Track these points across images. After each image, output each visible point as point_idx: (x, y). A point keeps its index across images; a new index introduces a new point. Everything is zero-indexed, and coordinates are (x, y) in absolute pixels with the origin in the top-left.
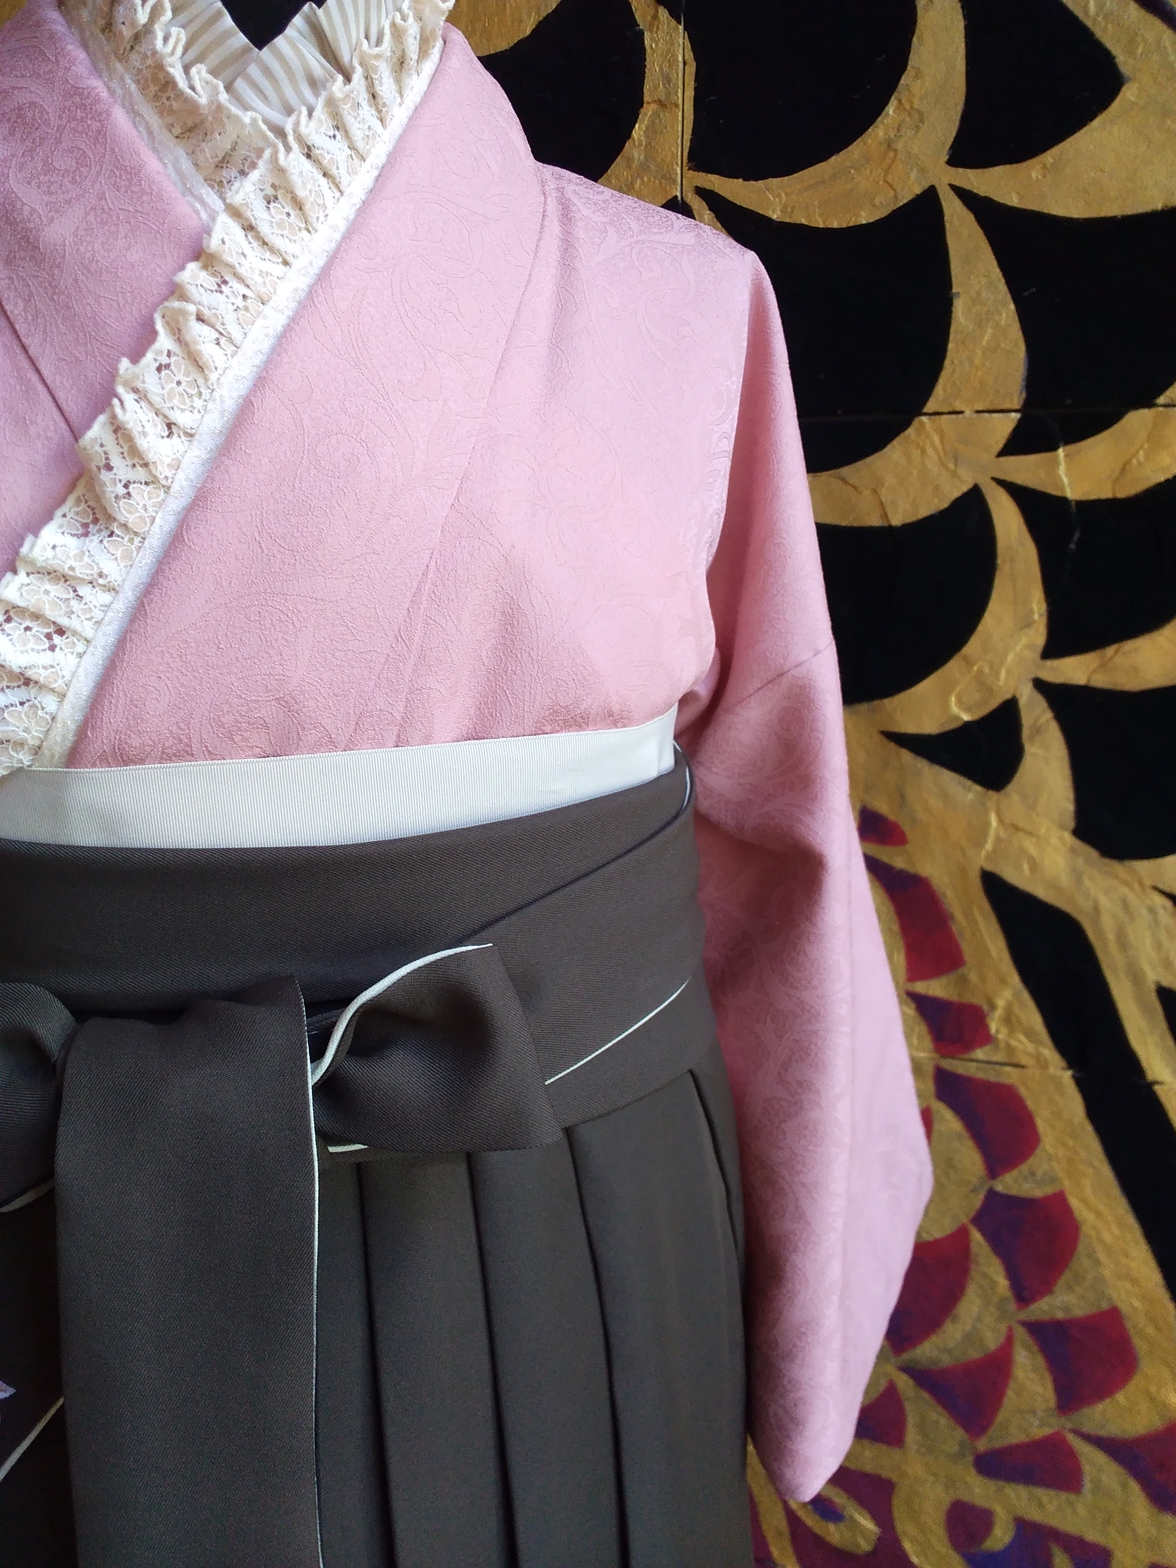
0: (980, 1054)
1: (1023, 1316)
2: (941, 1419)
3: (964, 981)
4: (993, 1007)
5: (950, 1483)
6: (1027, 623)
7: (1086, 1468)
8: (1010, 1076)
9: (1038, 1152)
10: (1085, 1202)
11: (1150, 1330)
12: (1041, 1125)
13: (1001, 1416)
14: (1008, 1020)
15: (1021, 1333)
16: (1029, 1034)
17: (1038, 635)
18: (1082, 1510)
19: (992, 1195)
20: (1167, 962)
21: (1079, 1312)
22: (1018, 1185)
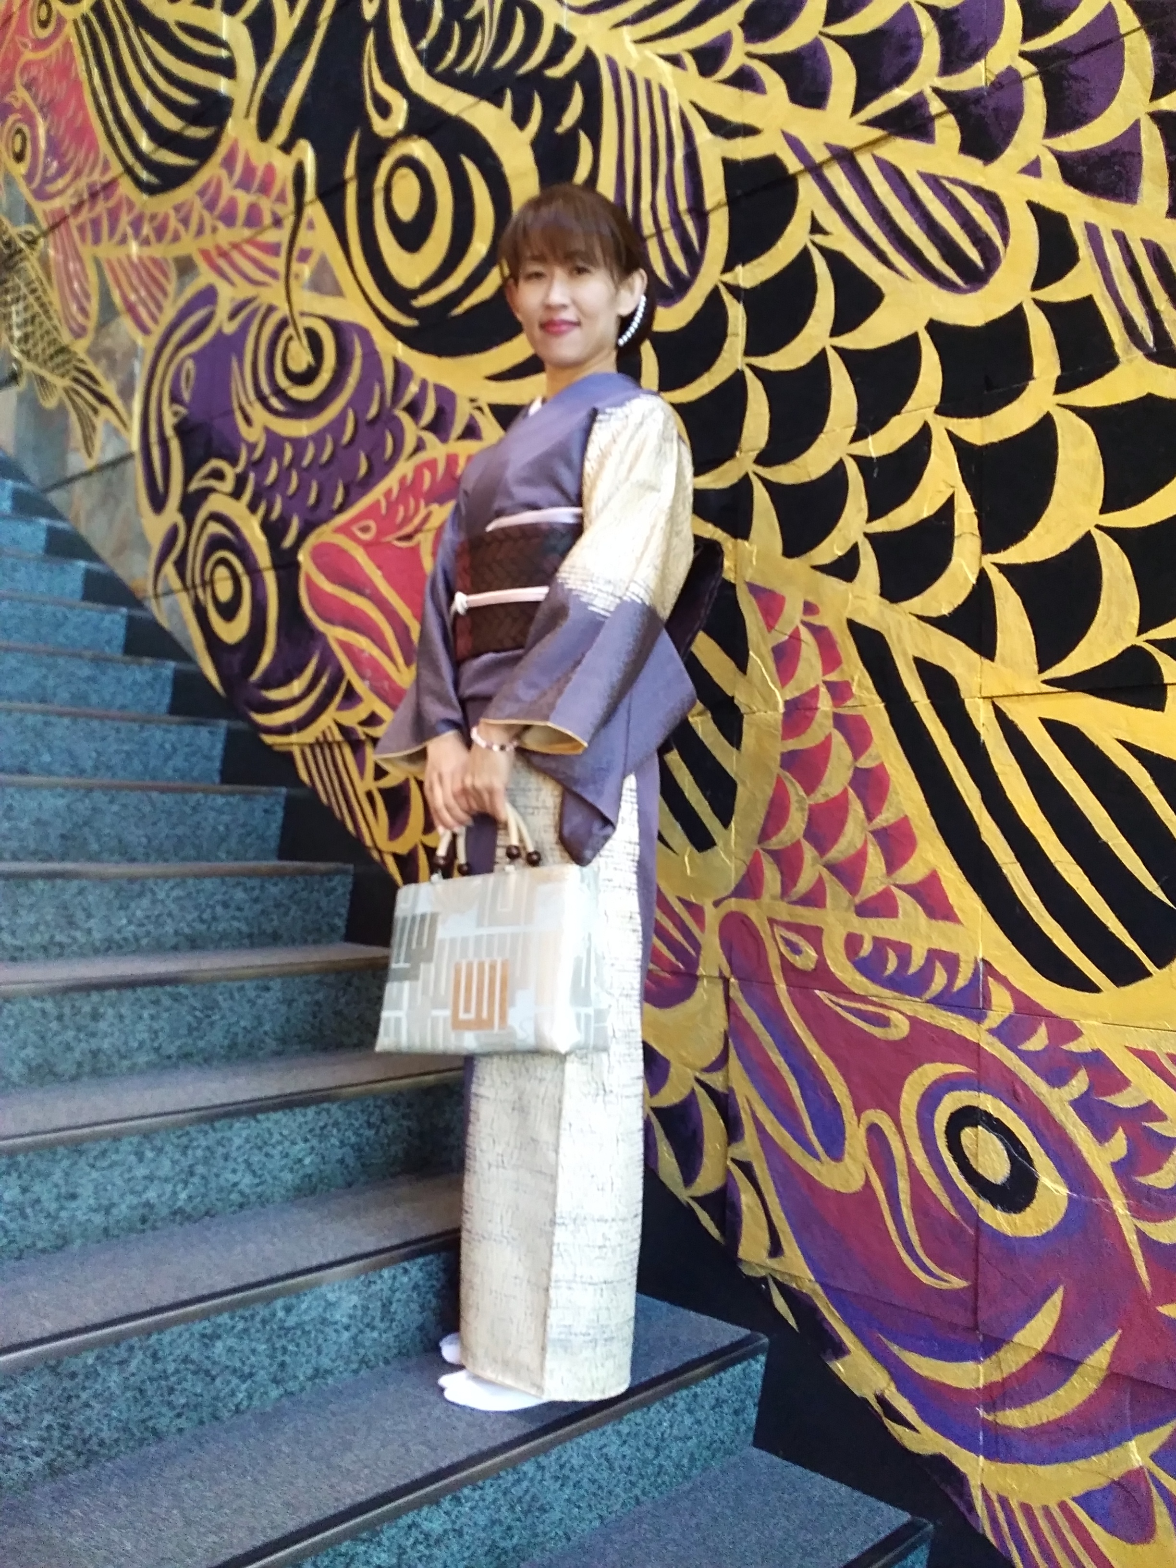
0: (849, 703)
1: (871, 829)
2: (840, 889)
3: (842, 671)
4: (853, 680)
5: (845, 923)
6: (860, 510)
7: (900, 903)
8: (860, 711)
9: (873, 745)
10: (891, 765)
11: (920, 824)
12: (873, 730)
13: (864, 882)
14: (860, 685)
15: (870, 836)
16: (867, 689)
17: (865, 515)
18: (899, 926)
19: (857, 770)
20: (916, 646)
21: (892, 821)
22: (865, 762)
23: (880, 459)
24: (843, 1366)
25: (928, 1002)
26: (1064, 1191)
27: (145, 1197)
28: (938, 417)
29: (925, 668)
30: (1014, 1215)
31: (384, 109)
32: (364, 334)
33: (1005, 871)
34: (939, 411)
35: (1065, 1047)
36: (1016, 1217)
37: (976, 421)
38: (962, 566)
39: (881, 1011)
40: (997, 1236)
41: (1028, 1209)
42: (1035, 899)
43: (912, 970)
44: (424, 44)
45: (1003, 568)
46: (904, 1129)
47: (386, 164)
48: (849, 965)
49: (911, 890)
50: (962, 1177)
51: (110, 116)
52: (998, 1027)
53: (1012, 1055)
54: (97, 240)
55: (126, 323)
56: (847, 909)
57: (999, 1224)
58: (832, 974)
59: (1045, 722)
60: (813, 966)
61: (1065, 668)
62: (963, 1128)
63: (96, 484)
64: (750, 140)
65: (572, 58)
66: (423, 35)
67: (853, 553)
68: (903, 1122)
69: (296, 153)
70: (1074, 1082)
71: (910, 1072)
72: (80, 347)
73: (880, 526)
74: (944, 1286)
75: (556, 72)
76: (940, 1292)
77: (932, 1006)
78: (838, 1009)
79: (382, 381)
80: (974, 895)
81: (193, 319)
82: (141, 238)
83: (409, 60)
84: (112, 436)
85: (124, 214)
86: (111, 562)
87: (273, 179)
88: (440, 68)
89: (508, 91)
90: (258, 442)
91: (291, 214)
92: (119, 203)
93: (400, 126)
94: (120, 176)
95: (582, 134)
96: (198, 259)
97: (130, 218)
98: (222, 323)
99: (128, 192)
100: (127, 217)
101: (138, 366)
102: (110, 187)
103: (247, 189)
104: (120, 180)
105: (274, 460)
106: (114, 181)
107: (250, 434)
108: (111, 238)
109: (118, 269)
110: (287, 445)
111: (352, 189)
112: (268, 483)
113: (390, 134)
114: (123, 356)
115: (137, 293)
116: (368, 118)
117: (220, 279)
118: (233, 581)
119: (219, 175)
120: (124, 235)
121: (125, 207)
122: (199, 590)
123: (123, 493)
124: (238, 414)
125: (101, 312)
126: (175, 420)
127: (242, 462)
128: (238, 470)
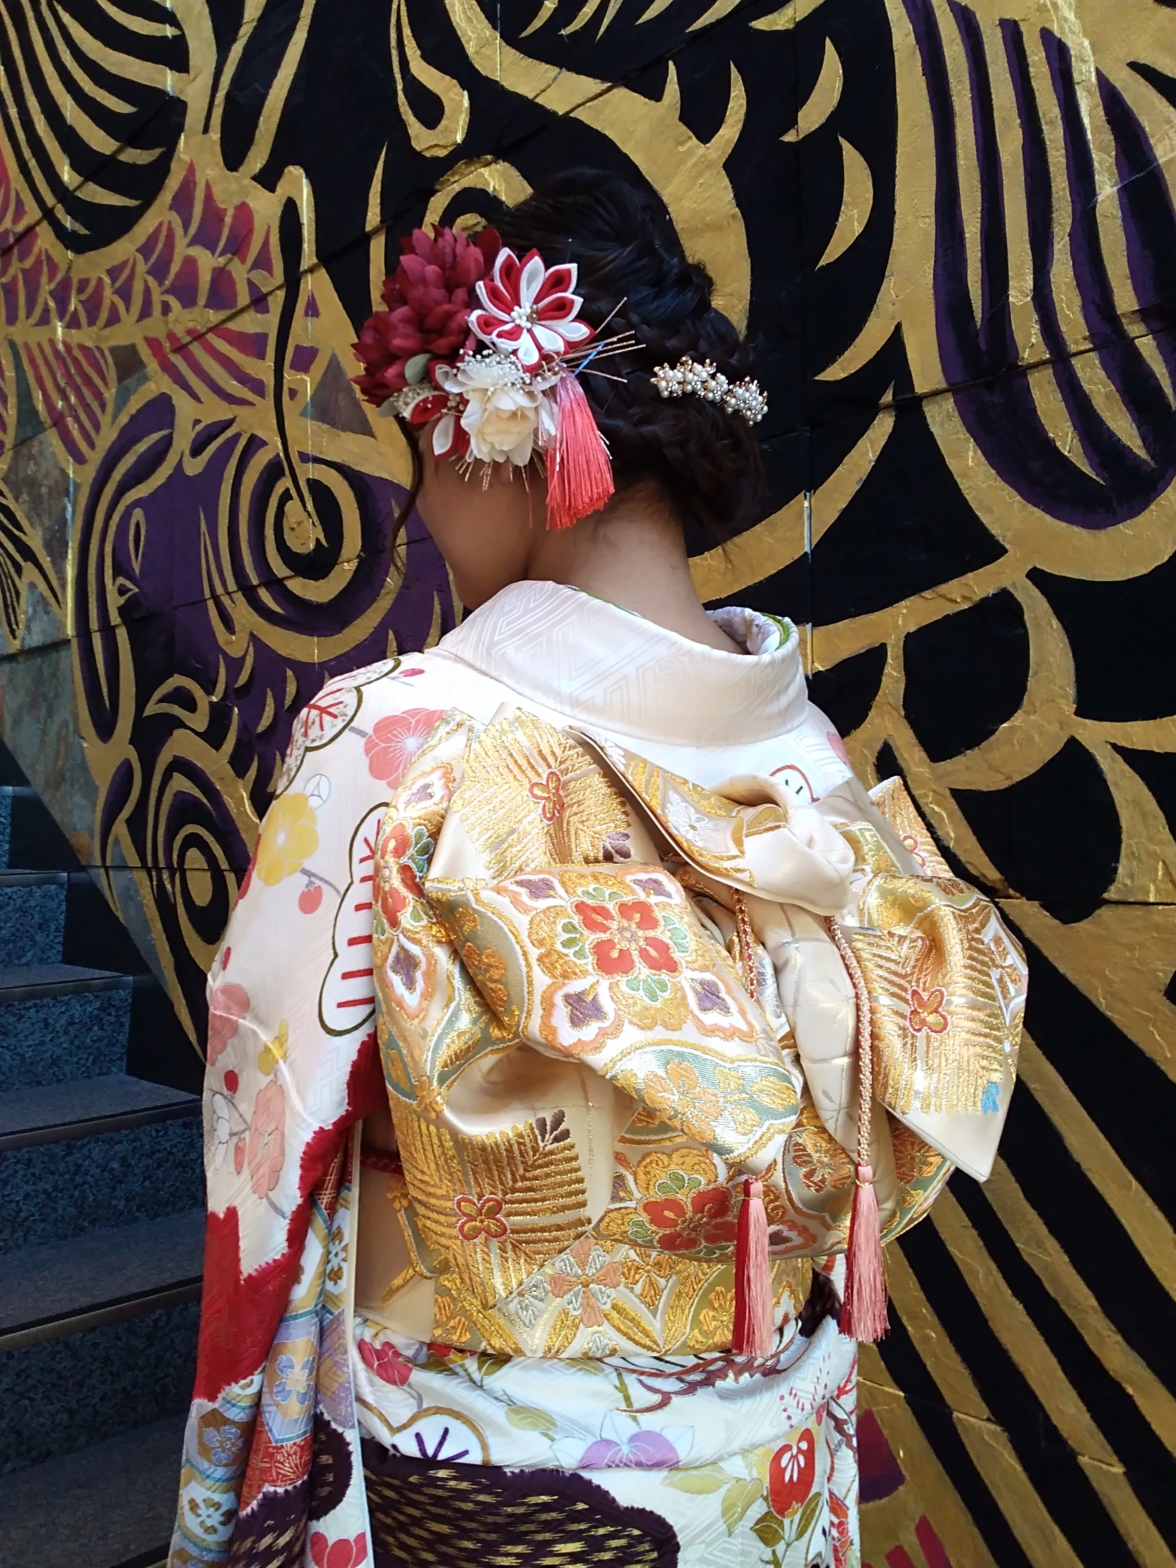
31: (430, 111)
47: (438, 204)
51: (22, 136)
54: (12, 318)
55: (52, 441)
63: (24, 673)
69: (283, 189)
75: (775, 22)
81: (141, 447)
82: (68, 317)
83: (469, 20)
84: (40, 609)
85: (44, 279)
86: (46, 798)
87: (251, 231)
88: (530, 30)
89: (671, 63)
90: (243, 658)
91: (278, 288)
92: (38, 263)
93: (459, 138)
94: (38, 223)
95: (847, 148)
96: (145, 352)
97: (52, 286)
98: (181, 460)
99: (48, 247)
100: (49, 283)
101: (70, 509)
102: (26, 240)
103: (211, 247)
104: (38, 229)
105: (269, 693)
106: (30, 229)
107: (230, 643)
108: (29, 314)
109: (40, 361)
110: (289, 673)
111: (377, 248)
112: (260, 729)
113: (442, 153)
114: (50, 492)
115: (65, 398)
116: (402, 125)
117: (176, 387)
118: (213, 878)
119: (170, 222)
120: (46, 310)
121: (45, 269)
122: (165, 875)
123: (56, 696)
124: (211, 604)
125: (20, 423)
126: (122, 601)
127: (221, 687)
128: (214, 699)
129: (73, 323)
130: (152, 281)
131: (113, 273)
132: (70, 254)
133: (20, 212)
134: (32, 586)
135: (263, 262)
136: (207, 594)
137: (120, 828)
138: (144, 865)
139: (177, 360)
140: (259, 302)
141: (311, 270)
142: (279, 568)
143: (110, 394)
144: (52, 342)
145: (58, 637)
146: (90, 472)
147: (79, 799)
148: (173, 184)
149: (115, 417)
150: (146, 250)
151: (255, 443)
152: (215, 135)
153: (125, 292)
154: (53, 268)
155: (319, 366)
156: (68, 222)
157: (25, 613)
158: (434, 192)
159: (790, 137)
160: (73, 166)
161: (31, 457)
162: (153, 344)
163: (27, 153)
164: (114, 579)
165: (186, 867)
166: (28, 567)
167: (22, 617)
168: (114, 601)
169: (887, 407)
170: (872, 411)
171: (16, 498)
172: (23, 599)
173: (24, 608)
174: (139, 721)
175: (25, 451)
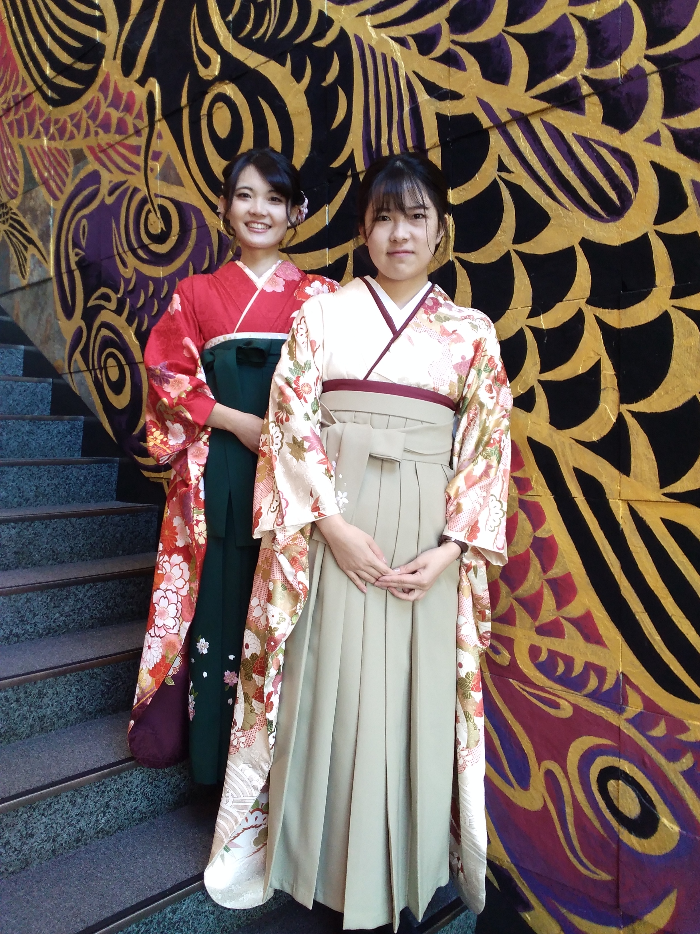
0: (529, 493)
1: (545, 578)
2: (526, 615)
3: (525, 471)
4: (532, 478)
5: (529, 638)
6: (535, 364)
7: (566, 629)
8: (537, 499)
9: (546, 522)
10: (558, 537)
12: (546, 514)
13: (542, 613)
14: (536, 482)
15: (545, 583)
16: (542, 486)
17: (539, 368)
18: (565, 644)
20: (575, 459)
21: (560, 575)
22: (541, 533)
23: (549, 330)
24: (530, 916)
25: (585, 696)
26: (676, 829)
27: (78, 826)
28: (589, 306)
29: (581, 475)
30: (643, 840)
31: (206, 62)
32: (198, 212)
33: (637, 617)
34: (590, 302)
35: (678, 737)
36: (645, 842)
37: (616, 311)
38: (606, 409)
39: (553, 698)
40: (631, 851)
41: (652, 837)
42: (658, 638)
43: (574, 674)
44: (230, 18)
45: (636, 415)
46: (570, 776)
47: (208, 99)
48: (532, 666)
49: (573, 621)
50: (608, 811)
51: (25, 51)
52: (633, 718)
53: (642, 737)
54: (21, 135)
55: (42, 191)
56: (531, 628)
57: (633, 844)
58: (521, 670)
59: (664, 521)
60: (508, 664)
61: (679, 487)
62: (609, 780)
63: (29, 295)
64: (455, 102)
65: (331, 35)
66: (230, 12)
67: (531, 392)
68: (569, 771)
69: (148, 87)
70: (684, 760)
71: (574, 740)
72: (14, 204)
73: (549, 376)
74: (596, 877)
75: (321, 44)
76: (595, 882)
77: (588, 699)
78: (525, 693)
79: (210, 245)
80: (617, 631)
81: (85, 193)
82: (49, 135)
83: (220, 28)
84: (37, 265)
85: (37, 117)
86: (41, 348)
87: (134, 103)
88: (242, 35)
89: (289, 55)
90: (131, 278)
91: (146, 127)
92: (34, 110)
93: (217, 73)
94: (34, 92)
95: (340, 89)
96: (87, 153)
97: (42, 121)
98: (104, 197)
99: (39, 103)
100: (40, 120)
101: (51, 220)
102: (27, 99)
103: (117, 108)
104: (34, 95)
105: (142, 291)
106: (30, 95)
107: (126, 272)
108: (30, 132)
109: (35, 154)
110: (150, 282)
111: (186, 114)
112: (139, 306)
113: (210, 78)
114: (42, 213)
115: (49, 172)
116: (195, 66)
117: (101, 167)
118: (119, 369)
119: (98, 97)
120: (38, 133)
121: (38, 113)
122: (98, 372)
123: (46, 303)
124: (117, 258)
125: (26, 183)
126: (77, 259)
127: (122, 291)
128: (119, 296)
129: (52, 138)
130: (90, 122)
131: (72, 117)
132: (50, 108)
133: (24, 86)
134: (33, 256)
135: (139, 116)
136: (116, 253)
137: (77, 355)
138: (88, 370)
139: (102, 156)
140: (138, 132)
141: (159, 120)
142: (146, 240)
143: (70, 170)
144: (42, 147)
145: (46, 276)
146: (61, 204)
147: (57, 346)
148: (99, 80)
149: (73, 179)
150: (87, 107)
151: (136, 190)
152: (119, 61)
153: (77, 126)
154: (42, 113)
155: (163, 159)
156: (49, 93)
157: (29, 268)
158: (207, 93)
159: (324, 84)
160: (52, 67)
161: (31, 198)
162: (91, 149)
163: (28, 59)
164: (73, 249)
165: (107, 366)
166: (31, 247)
167: (28, 270)
168: (73, 259)
169: (350, 176)
170: (345, 177)
171: (24, 217)
172: (28, 262)
173: (29, 266)
174: (86, 310)
175: (28, 195)
